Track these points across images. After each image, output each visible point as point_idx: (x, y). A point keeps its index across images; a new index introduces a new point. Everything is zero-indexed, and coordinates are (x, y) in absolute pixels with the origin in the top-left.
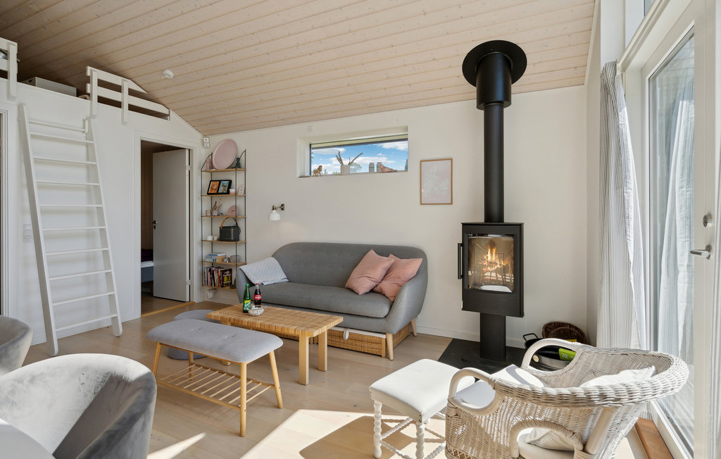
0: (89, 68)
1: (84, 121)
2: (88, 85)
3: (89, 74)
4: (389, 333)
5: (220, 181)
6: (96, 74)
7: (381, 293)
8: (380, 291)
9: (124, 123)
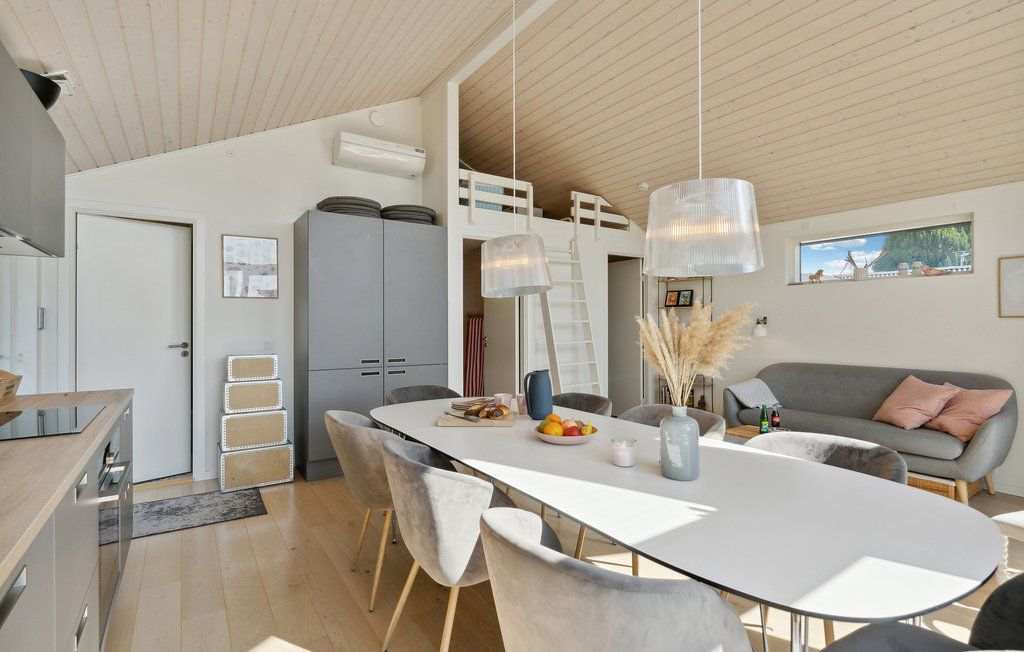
0: (573, 193)
1: (571, 243)
2: (573, 209)
3: (573, 198)
4: (963, 479)
5: (679, 292)
6: (579, 197)
7: (943, 431)
8: (938, 428)
9: (596, 239)
